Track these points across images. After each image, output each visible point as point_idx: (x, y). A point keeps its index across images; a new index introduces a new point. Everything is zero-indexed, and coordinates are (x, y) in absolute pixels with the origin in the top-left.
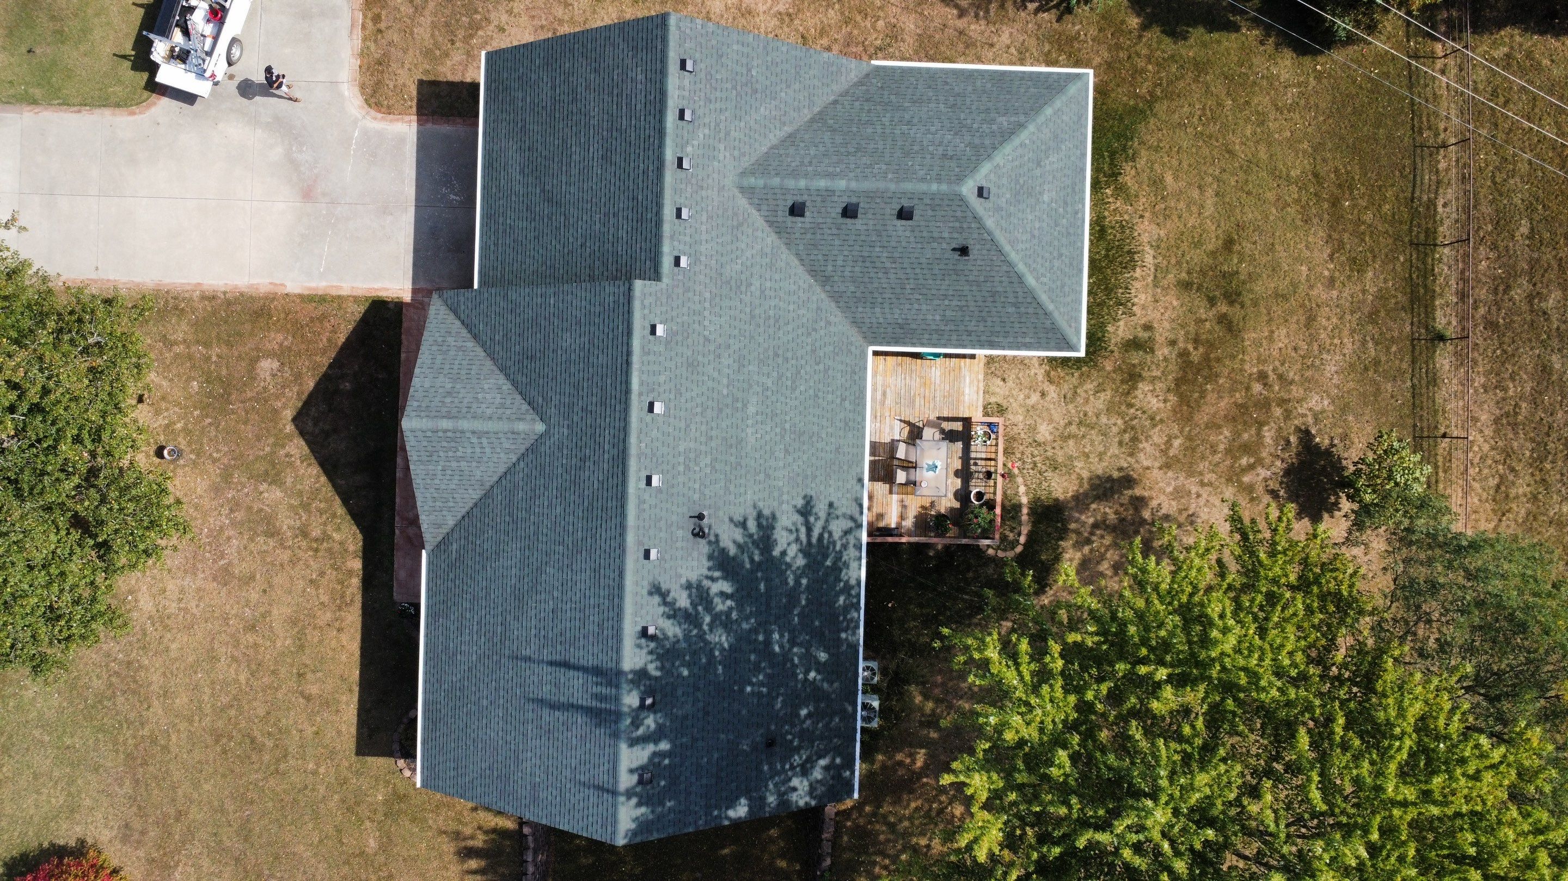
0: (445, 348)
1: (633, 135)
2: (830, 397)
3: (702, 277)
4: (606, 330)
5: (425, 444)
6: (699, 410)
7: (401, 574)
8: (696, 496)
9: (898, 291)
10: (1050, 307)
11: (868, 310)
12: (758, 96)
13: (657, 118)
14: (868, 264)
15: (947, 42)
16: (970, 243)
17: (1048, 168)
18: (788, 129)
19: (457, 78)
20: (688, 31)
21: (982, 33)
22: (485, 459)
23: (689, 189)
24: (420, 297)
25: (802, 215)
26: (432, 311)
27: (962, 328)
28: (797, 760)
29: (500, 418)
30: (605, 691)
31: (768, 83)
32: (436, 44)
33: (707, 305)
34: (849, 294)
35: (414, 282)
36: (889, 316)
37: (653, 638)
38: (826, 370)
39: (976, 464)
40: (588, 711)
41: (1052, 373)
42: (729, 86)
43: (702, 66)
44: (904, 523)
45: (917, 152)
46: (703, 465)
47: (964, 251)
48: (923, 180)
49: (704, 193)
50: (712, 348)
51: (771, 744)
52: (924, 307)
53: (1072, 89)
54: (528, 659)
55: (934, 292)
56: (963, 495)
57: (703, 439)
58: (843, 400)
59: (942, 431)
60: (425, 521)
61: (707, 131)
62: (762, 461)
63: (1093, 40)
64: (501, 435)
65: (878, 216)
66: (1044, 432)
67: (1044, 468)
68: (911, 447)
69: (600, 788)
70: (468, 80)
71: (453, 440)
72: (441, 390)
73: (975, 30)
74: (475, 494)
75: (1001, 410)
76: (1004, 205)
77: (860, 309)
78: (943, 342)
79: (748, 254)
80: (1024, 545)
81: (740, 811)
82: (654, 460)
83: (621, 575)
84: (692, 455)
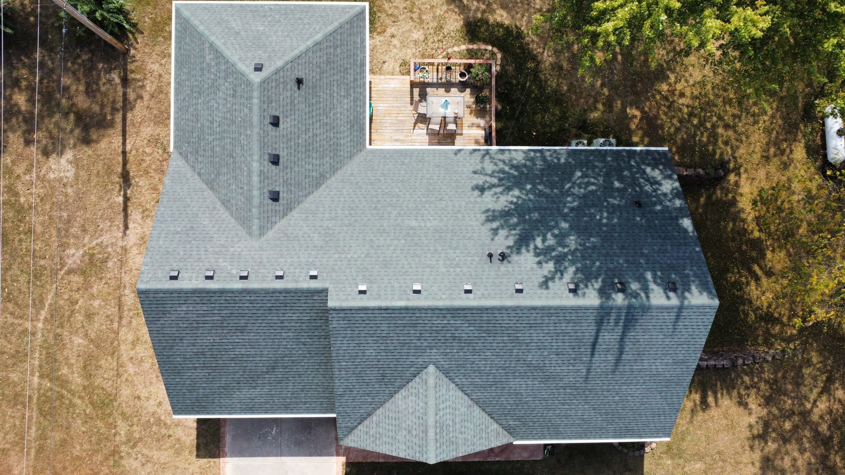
0: (378, 436)
1: (225, 312)
2: (402, 172)
3: (324, 260)
4: (364, 325)
5: (445, 447)
6: (417, 259)
7: (525, 456)
8: (477, 259)
9: (328, 127)
10: (336, 24)
11: (342, 148)
12: (195, 226)
13: (212, 295)
14: (311, 148)
15: (158, 105)
16: (294, 77)
17: (240, 28)
18: (219, 205)
19: (194, 433)
20: (150, 276)
21: (152, 82)
22: (454, 405)
23: (263, 271)
24: (342, 451)
25: (278, 193)
26: (352, 444)
27: (352, 85)
28: (648, 188)
29: (426, 396)
30: (613, 317)
31: (186, 219)
32: (171, 448)
33: (343, 256)
34: (332, 161)
35: (332, 455)
36: (346, 134)
37: (577, 285)
38: (384, 175)
39: (441, 79)
40: (626, 329)
41: (379, 30)
42: (188, 246)
43: (174, 264)
44: (482, 125)
45: (232, 115)
46: (454, 255)
47: (299, 82)
48: (251, 109)
49: (265, 261)
50: (373, 251)
51: (639, 204)
52: (339, 110)
53: (186, 13)
54: (589, 370)
55: (328, 103)
56: (462, 86)
57: (437, 255)
58: (403, 163)
59: (420, 101)
60: (495, 443)
61: (221, 260)
62: (449, 215)
63: (155, 8)
64: (437, 395)
65: (277, 140)
66: (418, 35)
67: (441, 35)
68: (432, 121)
69: (678, 317)
70: (195, 425)
71: (441, 428)
72: (407, 437)
73: (151, 87)
74: (477, 410)
75: (404, 64)
76: (267, 55)
77: (342, 153)
78: (362, 98)
79: (306, 229)
80: (493, 46)
81: (687, 223)
82: (453, 288)
83: (534, 308)
84: (449, 262)
